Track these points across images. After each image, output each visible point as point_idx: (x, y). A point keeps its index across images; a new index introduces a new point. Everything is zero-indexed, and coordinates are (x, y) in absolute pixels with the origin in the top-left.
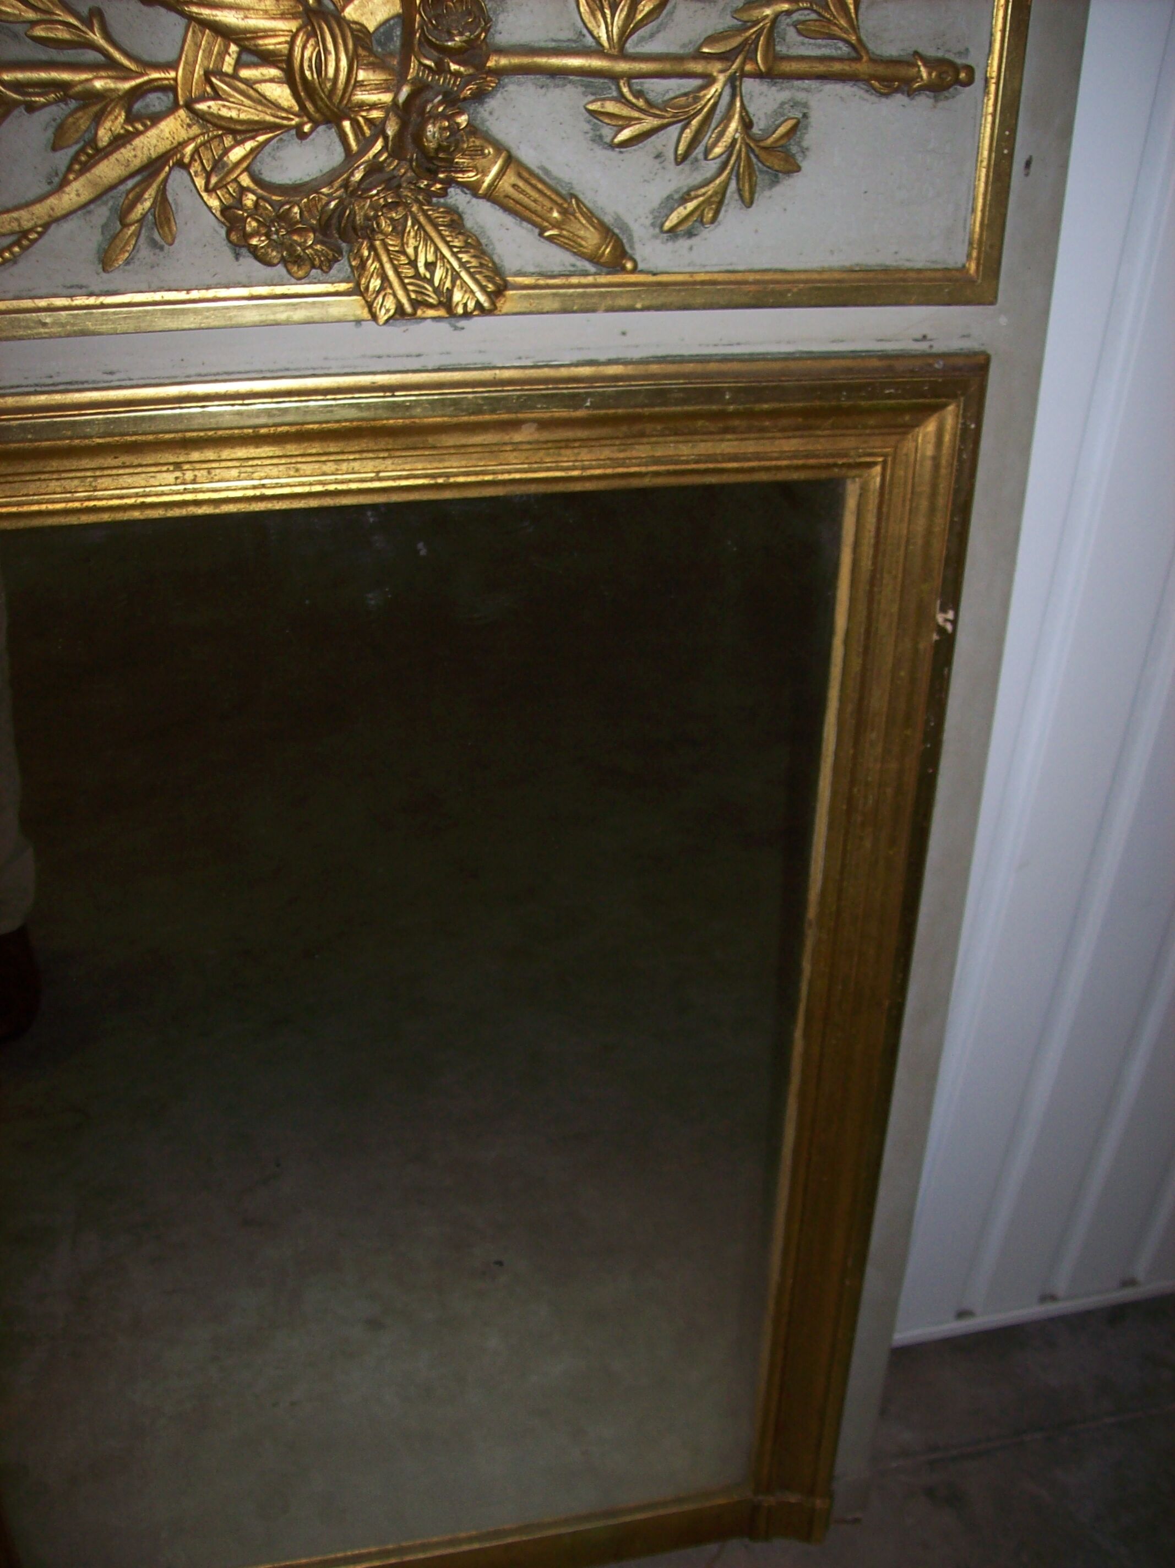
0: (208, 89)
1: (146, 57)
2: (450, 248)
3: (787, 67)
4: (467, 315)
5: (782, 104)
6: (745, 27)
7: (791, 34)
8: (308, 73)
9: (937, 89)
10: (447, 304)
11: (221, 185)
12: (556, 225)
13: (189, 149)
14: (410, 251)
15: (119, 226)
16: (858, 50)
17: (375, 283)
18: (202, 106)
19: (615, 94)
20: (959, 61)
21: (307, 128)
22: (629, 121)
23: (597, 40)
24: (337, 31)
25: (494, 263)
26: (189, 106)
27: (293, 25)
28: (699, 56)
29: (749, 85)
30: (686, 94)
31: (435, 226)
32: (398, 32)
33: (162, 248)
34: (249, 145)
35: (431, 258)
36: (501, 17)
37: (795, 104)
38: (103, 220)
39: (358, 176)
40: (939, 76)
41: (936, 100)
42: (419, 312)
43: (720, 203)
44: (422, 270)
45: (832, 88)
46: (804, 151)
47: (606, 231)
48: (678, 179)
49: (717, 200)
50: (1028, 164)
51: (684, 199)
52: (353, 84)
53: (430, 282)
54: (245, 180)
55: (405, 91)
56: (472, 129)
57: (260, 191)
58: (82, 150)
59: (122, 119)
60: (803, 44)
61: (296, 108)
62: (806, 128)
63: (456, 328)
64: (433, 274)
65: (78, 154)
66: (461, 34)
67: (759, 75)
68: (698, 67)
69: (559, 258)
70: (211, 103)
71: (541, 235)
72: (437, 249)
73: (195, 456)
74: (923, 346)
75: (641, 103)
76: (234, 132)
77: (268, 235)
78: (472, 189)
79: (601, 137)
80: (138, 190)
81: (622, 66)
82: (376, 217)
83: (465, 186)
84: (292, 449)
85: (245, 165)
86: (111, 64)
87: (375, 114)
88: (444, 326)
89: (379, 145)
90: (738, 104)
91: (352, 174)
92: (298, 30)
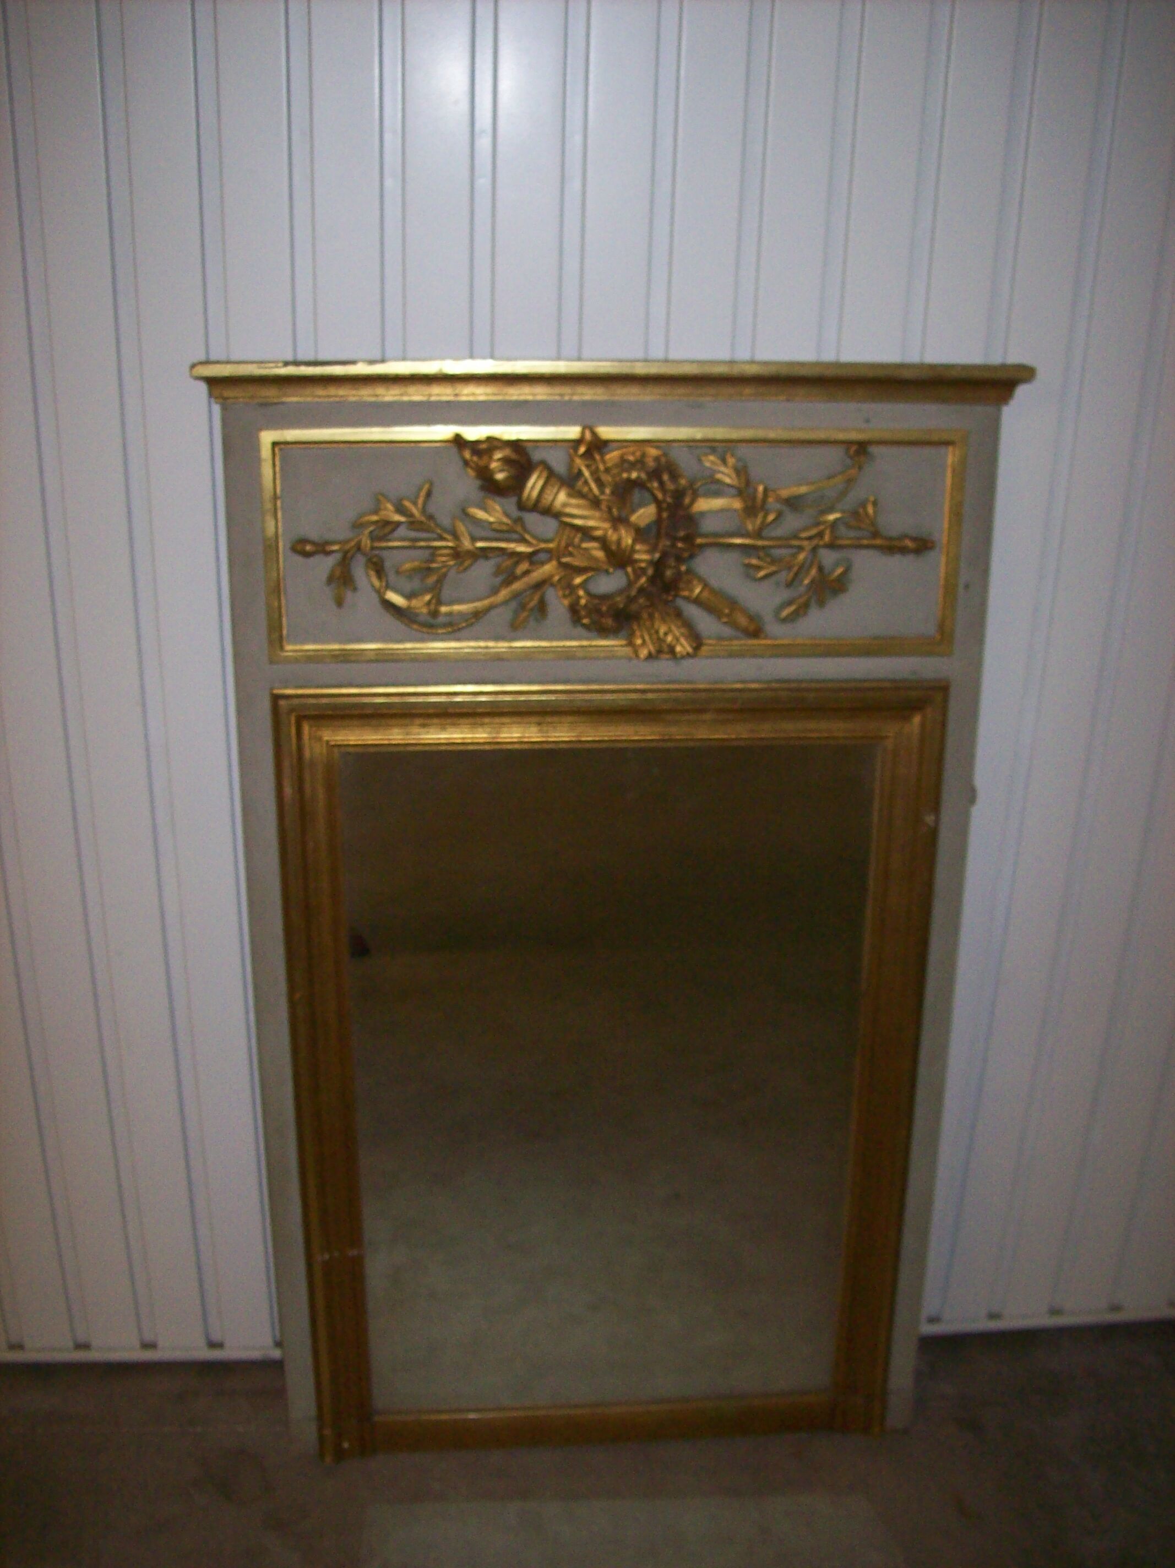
0: (567, 552)
1: (539, 538)
2: (675, 626)
3: (840, 542)
4: (683, 657)
5: (839, 560)
6: (818, 524)
7: (843, 528)
8: (612, 546)
9: (916, 552)
10: (672, 650)
11: (571, 594)
12: (727, 616)
13: (556, 578)
14: (656, 627)
15: (522, 610)
16: (875, 534)
17: (639, 642)
18: (563, 559)
19: (756, 555)
20: (927, 538)
21: (610, 570)
22: (763, 568)
23: (748, 530)
24: (627, 526)
25: (696, 633)
26: (557, 559)
27: (607, 525)
28: (796, 537)
29: (822, 551)
30: (790, 556)
31: (669, 616)
32: (655, 527)
33: (540, 621)
34: (584, 577)
35: (666, 631)
36: (703, 522)
37: (845, 560)
38: (514, 608)
39: (633, 592)
40: (917, 545)
41: (916, 557)
42: (659, 656)
43: (808, 606)
44: (661, 636)
45: (864, 552)
46: (850, 581)
47: (751, 618)
48: (785, 594)
49: (806, 606)
50: (966, 587)
51: (790, 604)
52: (633, 551)
53: (665, 642)
54: (581, 593)
55: (657, 555)
56: (689, 571)
57: (588, 598)
58: (508, 576)
59: (526, 564)
60: (849, 532)
61: (606, 561)
62: (851, 570)
63: (676, 664)
64: (666, 638)
65: (506, 578)
66: (683, 530)
67: (826, 546)
68: (797, 543)
69: (727, 631)
70: (567, 558)
71: (719, 620)
72: (669, 626)
73: (549, 720)
74: (915, 676)
75: (768, 560)
76: (577, 571)
77: (590, 618)
78: (687, 599)
79: (749, 575)
80: (531, 595)
81: (760, 543)
82: (641, 611)
83: (683, 597)
84: (595, 718)
85: (581, 586)
86: (523, 540)
87: (643, 565)
88: (671, 663)
89: (644, 579)
90: (816, 560)
91: (631, 591)
92: (610, 527)
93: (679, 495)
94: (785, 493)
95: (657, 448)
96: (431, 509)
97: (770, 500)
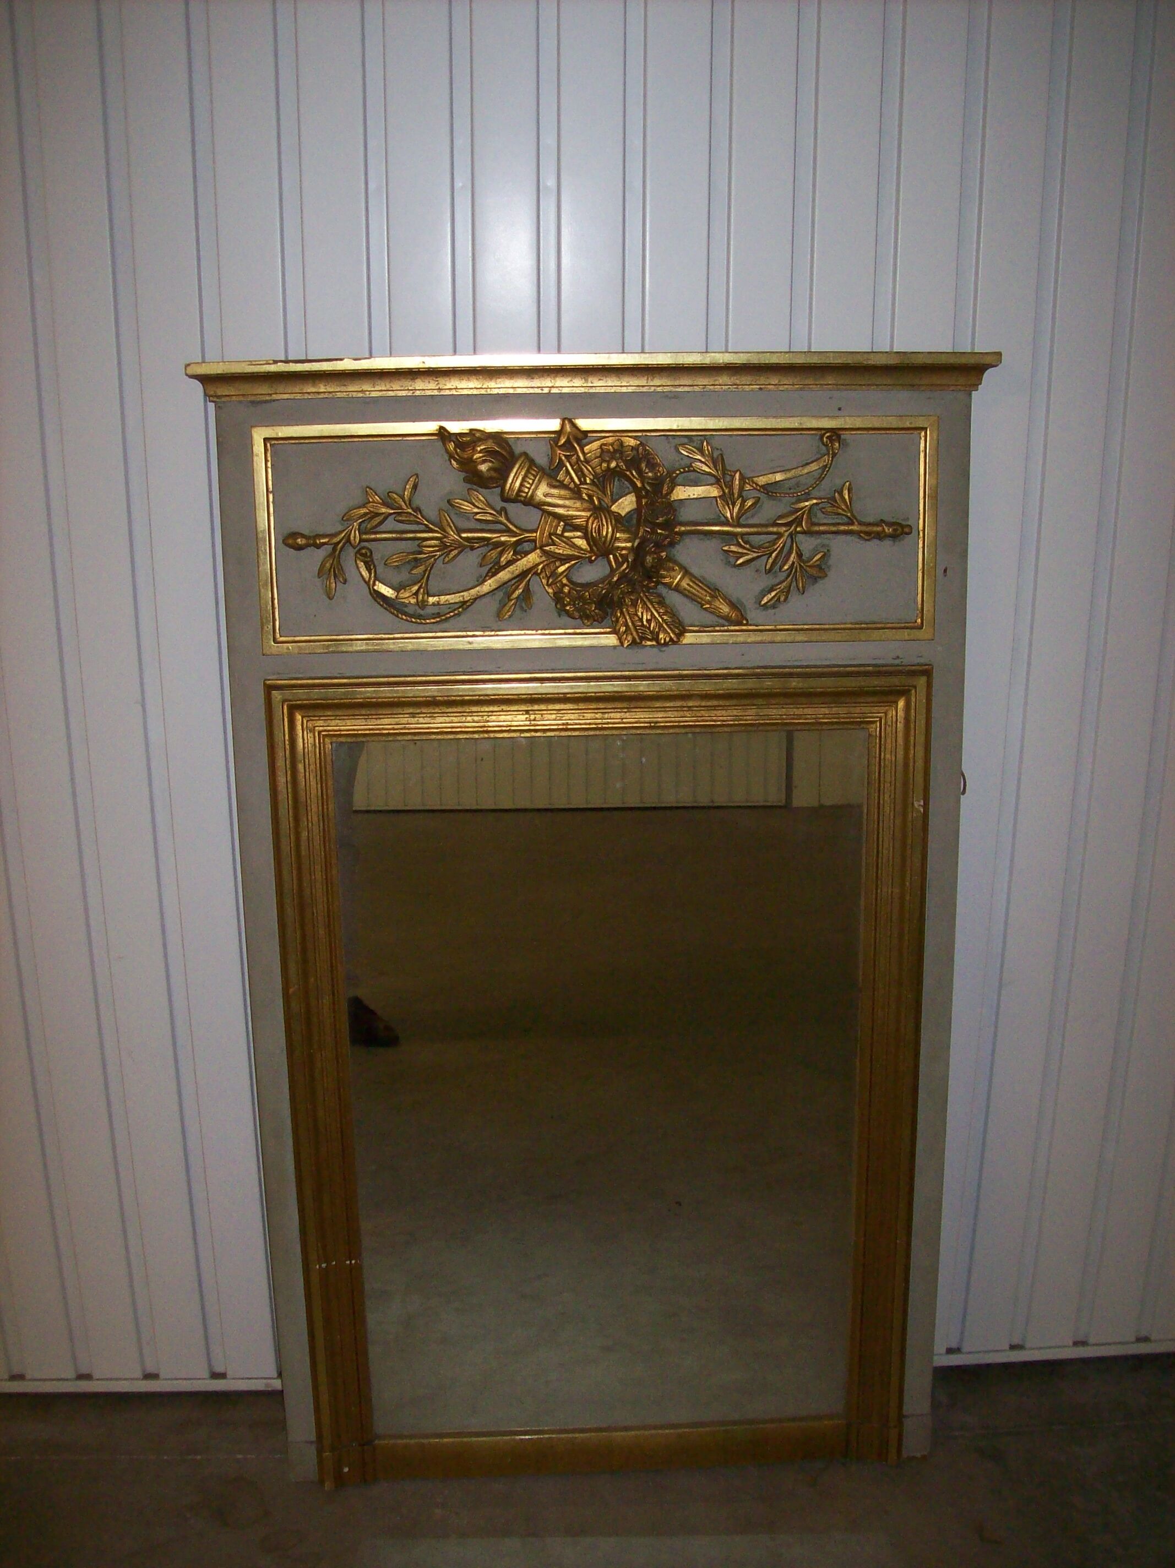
0: (550, 541)
1: (523, 528)
2: (659, 613)
3: (816, 528)
4: (666, 644)
5: (816, 546)
6: (795, 510)
7: (820, 515)
8: (594, 534)
9: (894, 537)
10: (656, 639)
11: (554, 583)
12: (709, 602)
13: (540, 567)
14: (640, 614)
15: (507, 600)
16: (854, 521)
17: (623, 629)
18: (547, 548)
19: (735, 542)
20: (904, 523)
21: (593, 558)
22: (742, 555)
23: (726, 518)
24: (607, 515)
25: (679, 620)
26: (541, 548)
27: (588, 514)
28: (775, 524)
29: (800, 538)
30: (769, 542)
31: (652, 603)
32: (635, 516)
33: (526, 611)
34: (567, 565)
35: (649, 617)
36: (682, 510)
37: (823, 546)
38: (500, 598)
39: (615, 579)
40: (894, 530)
41: (894, 541)
42: (643, 642)
43: (788, 592)
44: (645, 623)
45: (842, 538)
46: (829, 567)
47: (733, 606)
48: (768, 581)
50: (945, 571)
51: (770, 592)
52: (614, 539)
53: (649, 628)
54: (565, 581)
55: (637, 542)
56: (669, 559)
57: (572, 586)
58: (493, 566)
59: (512, 553)
60: (825, 518)
61: (589, 549)
62: (830, 556)
63: (661, 651)
64: (650, 626)
65: (491, 568)
66: (662, 517)
67: (804, 532)
68: (775, 529)
69: (710, 618)
70: (552, 547)
71: (702, 607)
72: (652, 614)
73: (536, 707)
74: (897, 662)
75: (748, 546)
76: (561, 560)
77: (574, 605)
78: (668, 586)
79: (729, 562)
80: (517, 584)
81: (738, 530)
82: (623, 598)
83: (665, 584)
84: (581, 706)
85: (565, 574)
86: (508, 531)
87: (624, 552)
88: (655, 649)
89: (625, 566)
90: (795, 545)
91: (613, 578)
92: (591, 516)
93: (657, 484)
94: (762, 480)
95: (635, 438)
96: (417, 502)
97: (748, 487)
